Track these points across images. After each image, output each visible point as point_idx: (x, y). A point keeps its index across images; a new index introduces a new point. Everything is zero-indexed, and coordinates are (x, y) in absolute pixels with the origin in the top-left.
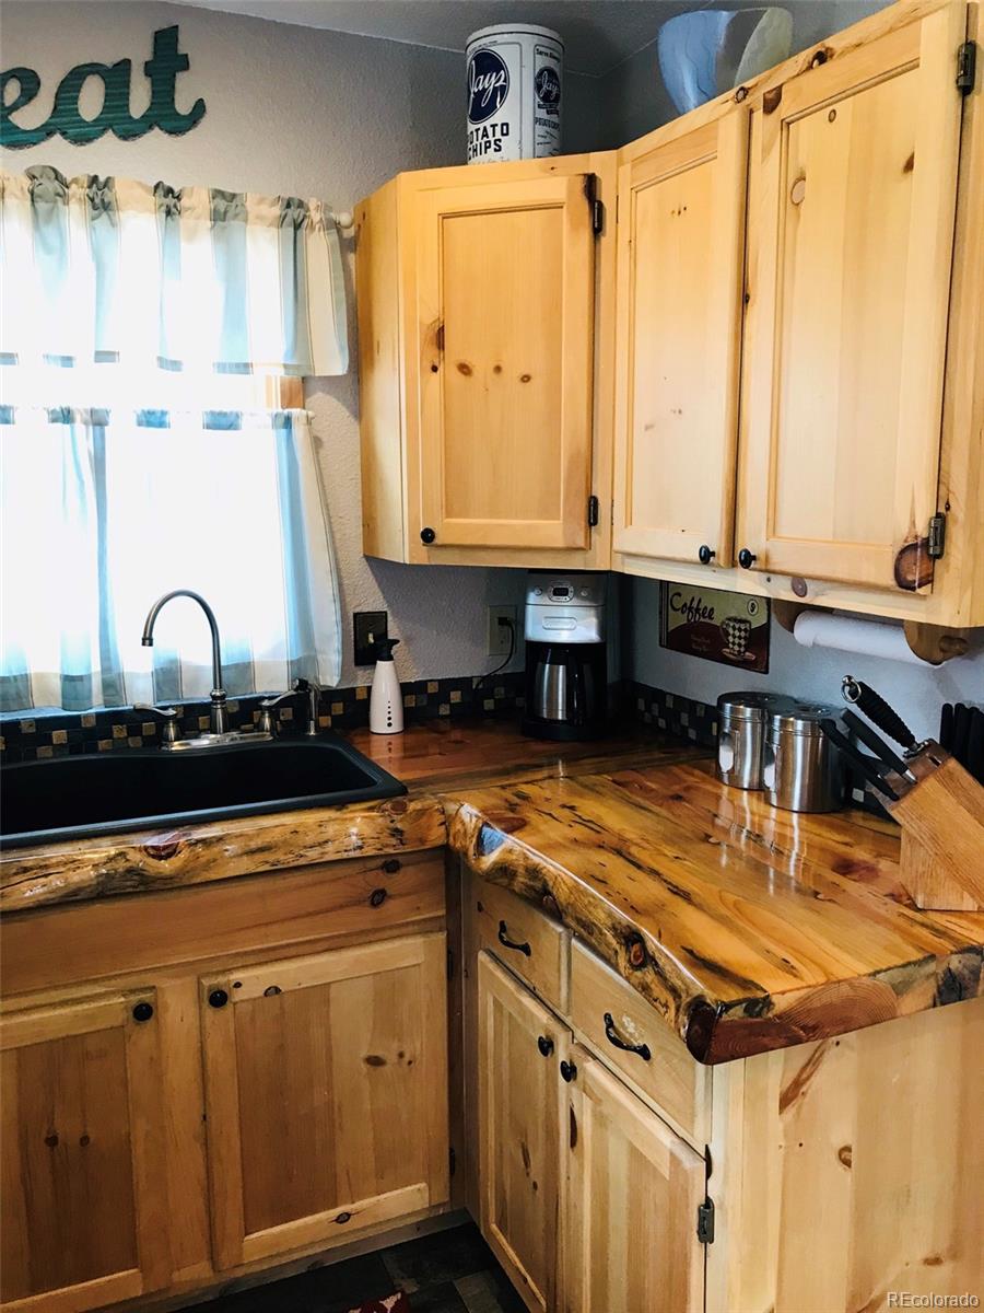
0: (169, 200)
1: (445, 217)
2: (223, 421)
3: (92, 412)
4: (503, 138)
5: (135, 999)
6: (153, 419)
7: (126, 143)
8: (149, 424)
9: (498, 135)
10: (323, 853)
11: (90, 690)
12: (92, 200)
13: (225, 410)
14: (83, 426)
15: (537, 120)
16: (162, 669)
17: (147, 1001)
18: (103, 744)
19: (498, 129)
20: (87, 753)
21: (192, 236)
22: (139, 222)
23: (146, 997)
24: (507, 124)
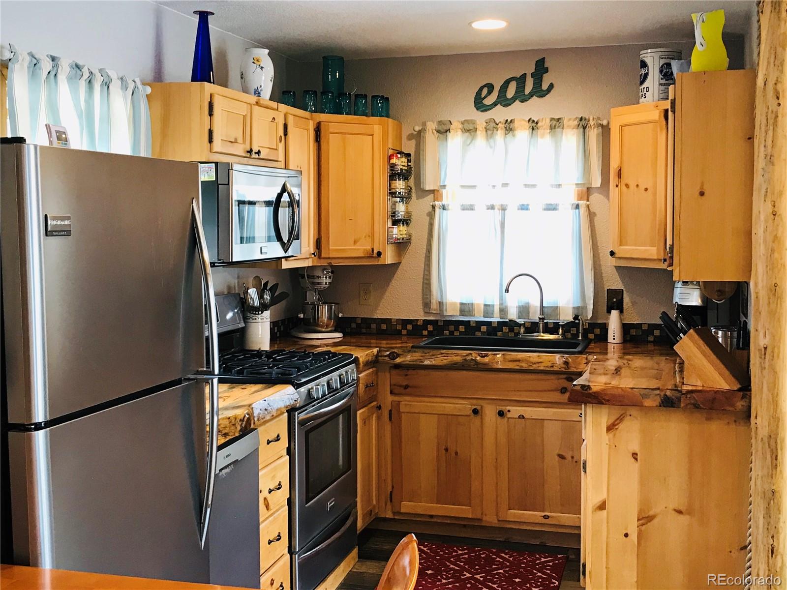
0: (534, 125)
1: (622, 126)
2: (550, 207)
3: (502, 205)
4: (647, 93)
5: (474, 407)
6: (524, 207)
7: (523, 103)
8: (522, 209)
9: (645, 92)
10: (539, 366)
11: (493, 311)
12: (506, 128)
13: (551, 203)
14: (498, 211)
15: (661, 84)
16: (522, 306)
17: (478, 409)
18: (499, 334)
19: (645, 89)
20: (493, 335)
21: (543, 136)
22: (522, 134)
23: (478, 408)
24: (648, 87)
